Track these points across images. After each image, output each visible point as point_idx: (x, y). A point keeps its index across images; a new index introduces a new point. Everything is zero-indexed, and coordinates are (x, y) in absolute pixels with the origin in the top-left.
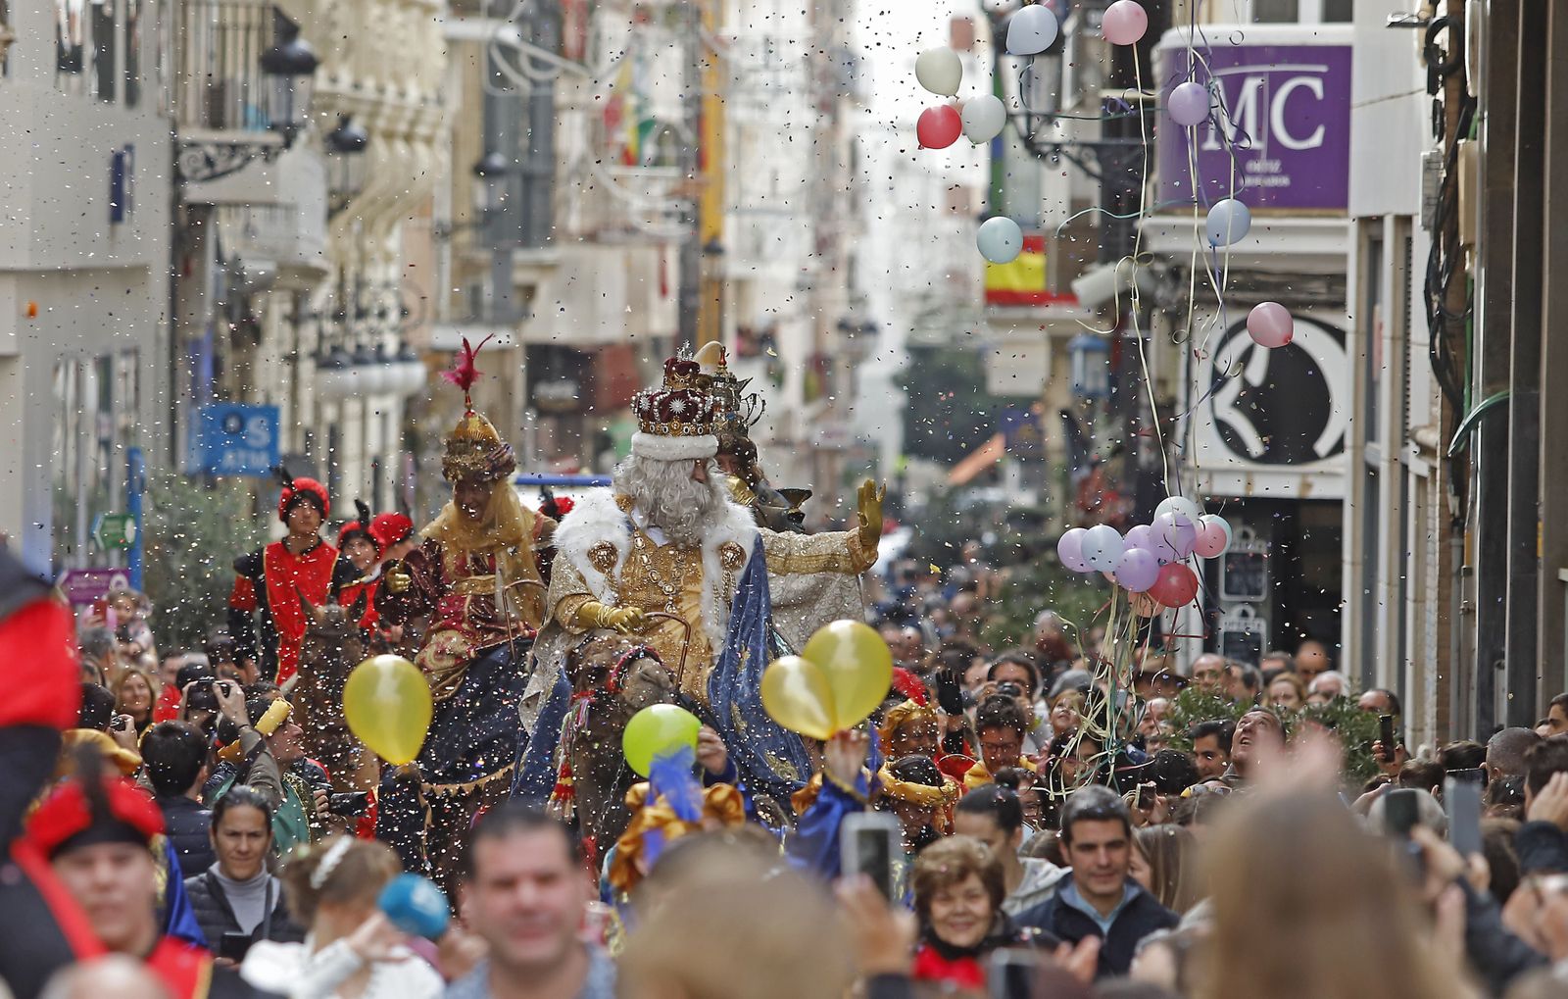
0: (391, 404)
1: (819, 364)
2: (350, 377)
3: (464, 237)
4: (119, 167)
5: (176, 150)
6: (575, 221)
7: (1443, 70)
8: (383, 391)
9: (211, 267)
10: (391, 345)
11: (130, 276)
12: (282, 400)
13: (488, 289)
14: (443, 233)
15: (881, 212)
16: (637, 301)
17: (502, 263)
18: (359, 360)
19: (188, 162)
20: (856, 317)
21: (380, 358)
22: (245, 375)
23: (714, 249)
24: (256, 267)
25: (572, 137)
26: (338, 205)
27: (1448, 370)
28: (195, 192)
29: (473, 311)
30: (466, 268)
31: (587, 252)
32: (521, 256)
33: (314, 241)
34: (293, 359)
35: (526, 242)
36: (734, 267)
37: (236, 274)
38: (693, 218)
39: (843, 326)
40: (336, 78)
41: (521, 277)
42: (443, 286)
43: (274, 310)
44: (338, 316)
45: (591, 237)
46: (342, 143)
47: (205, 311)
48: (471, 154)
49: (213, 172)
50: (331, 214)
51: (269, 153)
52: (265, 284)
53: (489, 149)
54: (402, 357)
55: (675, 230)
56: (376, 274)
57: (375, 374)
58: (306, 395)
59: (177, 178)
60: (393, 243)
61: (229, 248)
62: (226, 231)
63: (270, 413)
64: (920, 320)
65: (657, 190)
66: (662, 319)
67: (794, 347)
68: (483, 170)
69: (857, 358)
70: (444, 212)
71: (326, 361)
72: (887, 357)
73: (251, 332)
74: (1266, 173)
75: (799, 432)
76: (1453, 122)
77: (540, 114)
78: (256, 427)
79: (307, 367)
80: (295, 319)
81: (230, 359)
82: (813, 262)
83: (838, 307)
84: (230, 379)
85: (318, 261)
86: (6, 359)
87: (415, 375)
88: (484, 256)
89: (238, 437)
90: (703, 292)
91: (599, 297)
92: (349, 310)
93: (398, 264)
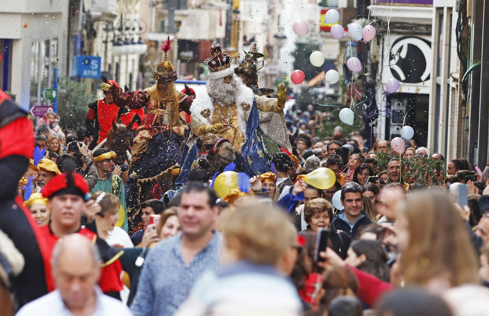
0: (136, 57)
1: (268, 48)
2: (124, 48)
3: (160, 6)
6: (194, 2)
8: (133, 53)
9: (81, 14)
10: (136, 40)
11: (57, 15)
12: (102, 55)
13: (166, 24)
14: (153, 4)
16: (212, 28)
17: (171, 13)
18: (126, 43)
20: (280, 34)
21: (133, 43)
22: (91, 46)
23: (237, 12)
24: (95, 13)
27: (463, 55)
29: (162, 29)
30: (160, 15)
31: (197, 12)
32: (177, 12)
33: (113, 6)
34: (106, 42)
35: (179, 8)
36: (242, 17)
37: (89, 16)
38: (230, 2)
39: (276, 36)
41: (177, 19)
42: (152, 21)
43: (100, 27)
44: (120, 29)
45: (199, 7)
47: (79, 27)
52: (98, 19)
54: (140, 43)
55: (225, 5)
56: (132, 17)
57: (131, 47)
58: (109, 54)
60: (138, 7)
61: (87, 7)
62: (86, 2)
63: (98, 59)
66: (220, 33)
67: (261, 43)
69: (280, 47)
71: (116, 43)
72: (289, 46)
73: (92, 34)
78: (93, 63)
79: (110, 45)
80: (106, 30)
81: (86, 42)
82: (268, 17)
83: (274, 31)
84: (86, 49)
85: (114, 12)
86: (17, 40)
87: (143, 48)
88: (166, 12)
89: (88, 66)
90: (233, 25)
91: (201, 25)
92: (123, 28)
93: (139, 14)
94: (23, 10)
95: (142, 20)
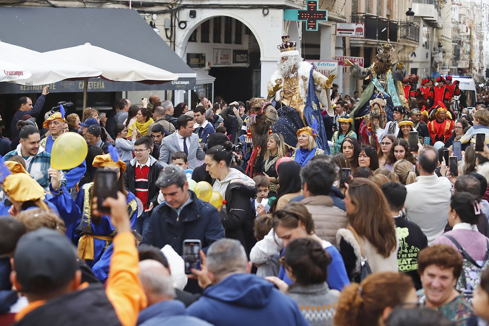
0: (447, 72)
1: (480, 70)
2: (444, 70)
3: (453, 60)
4: (427, 54)
5: (431, 53)
6: (461, 58)
8: (447, 71)
9: (434, 62)
10: (447, 68)
11: (427, 62)
12: (439, 72)
13: (455, 64)
14: (451, 59)
15: (484, 58)
16: (466, 65)
17: (456, 61)
18: (445, 69)
19: (432, 53)
20: (482, 66)
21: (446, 69)
22: (436, 71)
23: (472, 61)
25: (461, 52)
26: (443, 57)
28: (433, 56)
29: (453, 65)
30: (453, 62)
31: (462, 61)
32: (457, 61)
33: (442, 60)
34: (440, 69)
35: (458, 60)
36: (473, 62)
37: (436, 62)
38: (470, 59)
39: (481, 67)
40: (443, 47)
41: (457, 63)
42: (451, 63)
43: (438, 65)
45: (463, 60)
46: (444, 52)
47: (433, 65)
48: (454, 53)
49: (434, 54)
50: (443, 58)
51: (438, 53)
52: (438, 63)
53: (455, 53)
54: (448, 69)
55: (469, 59)
56: (446, 62)
57: (446, 70)
58: (441, 72)
59: (431, 55)
60: (448, 60)
61: (435, 60)
62: (435, 59)
63: (438, 73)
64: (487, 67)
65: (468, 56)
66: (468, 66)
67: (477, 68)
68: (454, 55)
69: (482, 70)
70: (451, 58)
71: (443, 69)
72: (485, 69)
73: (437, 67)
75: (478, 75)
77: (459, 50)
78: (437, 74)
79: (441, 69)
80: (440, 66)
81: (435, 69)
82: (479, 62)
83: (481, 65)
84: (435, 70)
85: (442, 61)
86: (418, 69)
87: (449, 70)
88: (454, 61)
89: (436, 75)
90: (471, 64)
91: (463, 64)
92: (444, 65)
93: (448, 62)
94: (420, 61)
95: (449, 63)
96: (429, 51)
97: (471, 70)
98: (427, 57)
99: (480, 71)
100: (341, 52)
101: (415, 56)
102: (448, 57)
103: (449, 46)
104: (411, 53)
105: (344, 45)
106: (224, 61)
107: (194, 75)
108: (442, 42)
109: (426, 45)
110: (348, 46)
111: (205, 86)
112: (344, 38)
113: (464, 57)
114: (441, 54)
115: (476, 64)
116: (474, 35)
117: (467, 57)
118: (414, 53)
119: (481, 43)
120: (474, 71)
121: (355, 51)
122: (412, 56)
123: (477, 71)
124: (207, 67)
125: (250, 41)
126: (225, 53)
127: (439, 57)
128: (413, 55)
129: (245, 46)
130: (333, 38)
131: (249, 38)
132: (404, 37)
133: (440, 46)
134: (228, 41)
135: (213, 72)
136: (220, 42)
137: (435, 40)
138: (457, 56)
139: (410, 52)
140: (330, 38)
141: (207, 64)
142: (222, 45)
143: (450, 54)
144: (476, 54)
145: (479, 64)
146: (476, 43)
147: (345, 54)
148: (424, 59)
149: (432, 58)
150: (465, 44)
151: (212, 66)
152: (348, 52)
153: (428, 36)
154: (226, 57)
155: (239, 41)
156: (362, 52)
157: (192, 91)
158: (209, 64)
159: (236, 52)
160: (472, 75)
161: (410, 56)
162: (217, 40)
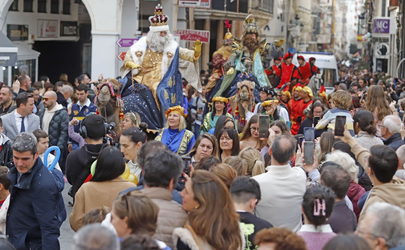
2: (302, 46)
3: (312, 34)
4: (282, 28)
5: (287, 26)
6: (321, 32)
7: (398, 22)
9: (290, 36)
10: (305, 43)
11: (283, 37)
12: (296, 48)
13: (314, 38)
14: (310, 33)
15: (348, 32)
16: (327, 40)
17: (315, 36)
18: (302, 44)
19: (289, 27)
22: (293, 45)
23: (334, 35)
24: (294, 36)
25: (321, 25)
26: (301, 30)
27: (398, 48)
28: (289, 29)
29: (312, 40)
30: (312, 37)
32: (317, 36)
33: (299, 34)
34: (297, 44)
35: (317, 34)
36: (335, 37)
37: (292, 36)
38: (332, 33)
39: (345, 42)
40: (301, 20)
42: (310, 38)
43: (295, 40)
45: (323, 34)
46: (302, 25)
47: (289, 40)
48: (313, 26)
49: (290, 28)
50: (300, 32)
51: (295, 26)
52: (295, 38)
53: (314, 25)
54: (307, 44)
55: (330, 34)
56: (304, 37)
57: (304, 45)
58: (298, 48)
59: (287, 28)
60: (306, 34)
62: (291, 33)
63: (295, 49)
64: (351, 42)
66: (329, 41)
67: (340, 44)
68: (314, 28)
70: (310, 31)
71: (300, 44)
72: (348, 45)
73: (293, 42)
74: (382, 30)
75: (340, 51)
76: (399, 26)
77: (319, 23)
78: (293, 50)
80: (297, 41)
81: (291, 44)
82: (342, 37)
83: (344, 40)
85: (299, 36)
87: (307, 46)
90: (332, 39)
91: (323, 39)
92: (302, 40)
93: (306, 36)
96: (285, 24)
97: (332, 46)
98: (282, 30)
99: (343, 47)
100: (184, 24)
101: (269, 29)
102: (307, 31)
103: (307, 19)
104: (264, 26)
105: (188, 17)
106: (50, 33)
107: (14, 50)
108: (300, 14)
109: (281, 17)
110: (191, 19)
111: (28, 61)
112: (187, 9)
113: (324, 30)
114: (298, 28)
115: (338, 38)
116: (337, 7)
117: (328, 30)
118: (267, 26)
119: (344, 15)
120: (336, 47)
121: (200, 24)
122: (265, 29)
123: (339, 46)
124: (30, 41)
125: (79, 11)
126: (51, 24)
127: (296, 31)
128: (267, 29)
129: (74, 17)
130: (175, 8)
131: (79, 7)
132: (257, 8)
133: (297, 18)
134: (55, 11)
135: (37, 46)
136: (45, 12)
137: (292, 11)
138: (317, 30)
139: (262, 25)
140: (172, 9)
141: (30, 37)
142: (48, 15)
143: (309, 27)
144: (338, 28)
145: (342, 39)
146: (339, 15)
147: (188, 26)
148: (279, 33)
149: (288, 32)
150: (325, 16)
151: (37, 39)
152: (192, 24)
153: (283, 7)
154: (52, 29)
155: (67, 11)
156: (208, 25)
157: (13, 68)
158: (33, 37)
159: (64, 24)
160: (333, 51)
161: (262, 29)
162: (42, 9)
